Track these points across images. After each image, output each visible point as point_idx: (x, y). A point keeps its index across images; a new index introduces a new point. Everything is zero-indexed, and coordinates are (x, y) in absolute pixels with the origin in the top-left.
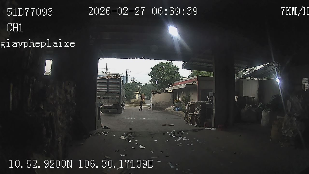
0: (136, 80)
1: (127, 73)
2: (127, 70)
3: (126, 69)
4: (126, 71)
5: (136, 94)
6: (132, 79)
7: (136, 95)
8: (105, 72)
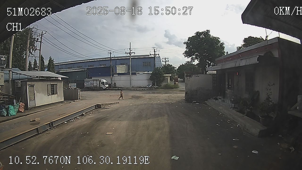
1: (155, 52)
3: (154, 48)
4: (154, 50)
5: (167, 77)
7: (167, 79)
8: (129, 53)
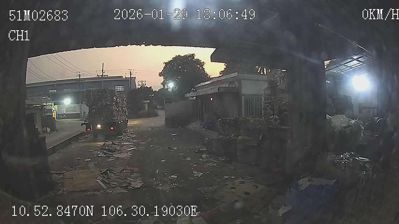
0: (145, 84)
1: (131, 74)
2: (131, 71)
5: (145, 103)
6: (140, 84)
8: (101, 76)
